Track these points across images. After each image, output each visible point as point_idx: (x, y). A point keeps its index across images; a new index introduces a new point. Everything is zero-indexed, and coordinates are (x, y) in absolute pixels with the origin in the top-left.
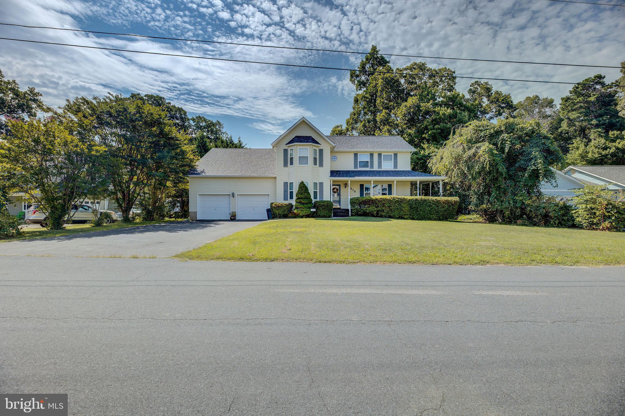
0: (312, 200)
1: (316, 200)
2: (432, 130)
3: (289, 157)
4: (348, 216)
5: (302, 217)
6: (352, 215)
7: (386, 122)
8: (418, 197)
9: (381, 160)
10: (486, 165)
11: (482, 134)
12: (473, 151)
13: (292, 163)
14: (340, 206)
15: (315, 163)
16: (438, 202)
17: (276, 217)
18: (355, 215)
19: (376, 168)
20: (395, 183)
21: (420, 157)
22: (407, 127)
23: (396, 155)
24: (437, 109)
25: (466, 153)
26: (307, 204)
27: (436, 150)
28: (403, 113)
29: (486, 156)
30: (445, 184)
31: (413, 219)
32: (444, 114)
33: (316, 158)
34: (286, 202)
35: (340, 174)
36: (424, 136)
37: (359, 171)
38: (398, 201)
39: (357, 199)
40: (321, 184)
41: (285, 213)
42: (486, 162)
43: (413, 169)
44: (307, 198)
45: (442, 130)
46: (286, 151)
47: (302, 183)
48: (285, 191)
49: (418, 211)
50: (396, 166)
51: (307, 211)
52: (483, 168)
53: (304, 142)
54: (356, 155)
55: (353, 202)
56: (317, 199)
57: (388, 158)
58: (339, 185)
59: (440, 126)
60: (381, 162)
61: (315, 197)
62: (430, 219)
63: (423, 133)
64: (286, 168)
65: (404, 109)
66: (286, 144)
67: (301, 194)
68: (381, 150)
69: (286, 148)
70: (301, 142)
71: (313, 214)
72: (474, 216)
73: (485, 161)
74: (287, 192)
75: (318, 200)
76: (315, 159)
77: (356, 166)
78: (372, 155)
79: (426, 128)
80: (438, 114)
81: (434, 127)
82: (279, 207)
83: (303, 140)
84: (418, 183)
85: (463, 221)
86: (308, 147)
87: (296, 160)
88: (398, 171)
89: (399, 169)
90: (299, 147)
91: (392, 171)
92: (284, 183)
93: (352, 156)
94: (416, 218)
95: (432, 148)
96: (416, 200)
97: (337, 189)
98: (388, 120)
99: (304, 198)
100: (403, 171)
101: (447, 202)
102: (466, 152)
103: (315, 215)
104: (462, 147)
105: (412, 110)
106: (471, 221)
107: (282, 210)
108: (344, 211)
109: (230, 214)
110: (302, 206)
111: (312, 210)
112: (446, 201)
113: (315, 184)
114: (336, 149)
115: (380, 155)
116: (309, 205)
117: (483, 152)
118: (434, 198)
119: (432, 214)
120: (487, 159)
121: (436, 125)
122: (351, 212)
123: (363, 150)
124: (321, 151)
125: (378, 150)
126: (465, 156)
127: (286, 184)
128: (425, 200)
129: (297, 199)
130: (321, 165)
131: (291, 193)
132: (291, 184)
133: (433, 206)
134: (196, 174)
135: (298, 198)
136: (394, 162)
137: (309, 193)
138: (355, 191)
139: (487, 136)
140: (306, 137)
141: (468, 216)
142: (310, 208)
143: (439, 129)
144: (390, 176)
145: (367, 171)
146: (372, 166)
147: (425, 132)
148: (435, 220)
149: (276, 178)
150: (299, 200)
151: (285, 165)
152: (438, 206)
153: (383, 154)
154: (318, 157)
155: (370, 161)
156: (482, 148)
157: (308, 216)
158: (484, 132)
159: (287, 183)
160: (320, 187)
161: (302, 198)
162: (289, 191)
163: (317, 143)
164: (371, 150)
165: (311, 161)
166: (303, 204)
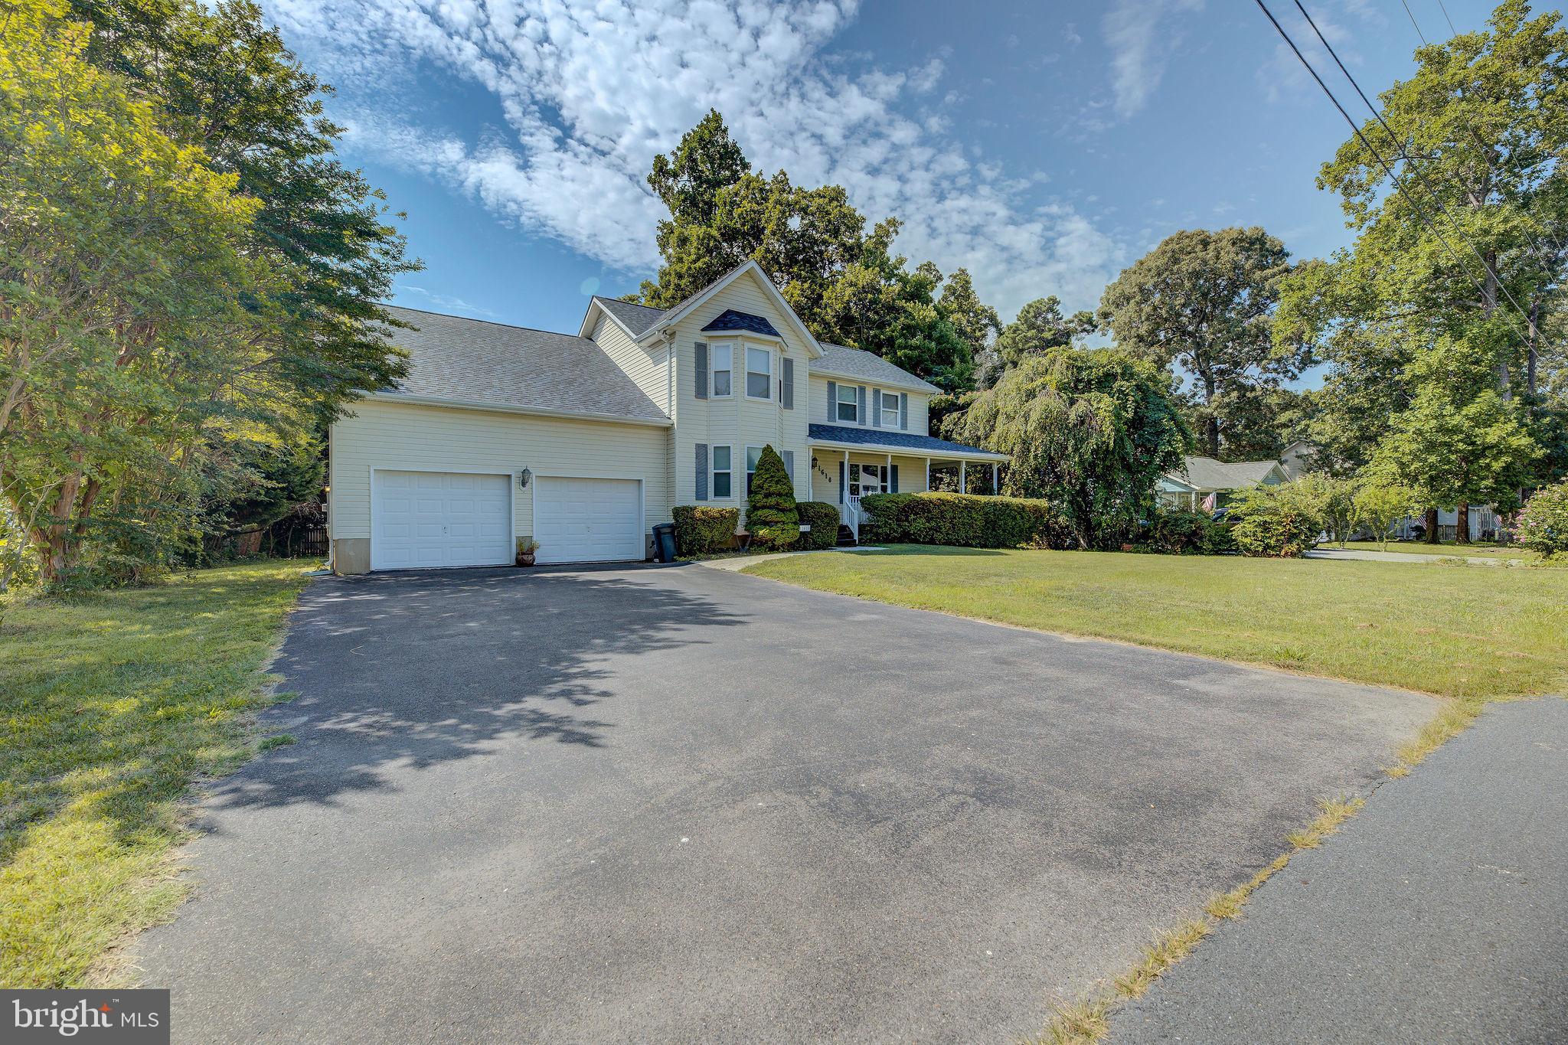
3: (710, 369)
4: (853, 543)
9: (879, 405)
13: (719, 390)
19: (869, 425)
23: (904, 396)
26: (791, 510)
33: (780, 383)
37: (837, 428)
40: (789, 456)
44: (791, 495)
46: (701, 350)
47: (770, 449)
48: (701, 472)
50: (904, 425)
51: (794, 533)
53: (764, 332)
54: (831, 385)
57: (890, 402)
60: (880, 410)
64: (701, 402)
66: (703, 330)
68: (878, 380)
69: (702, 338)
70: (755, 330)
71: (802, 541)
74: (707, 473)
77: (831, 417)
78: (862, 390)
82: (714, 520)
83: (755, 326)
84: (964, 466)
86: (768, 348)
87: (739, 384)
90: (748, 345)
92: (698, 446)
93: (825, 388)
99: (787, 494)
111: (803, 528)
113: (787, 454)
115: (877, 392)
123: (845, 374)
124: (790, 365)
125: (873, 379)
127: (701, 450)
130: (788, 403)
131: (723, 478)
132: (723, 452)
136: (902, 414)
138: (830, 480)
142: (798, 522)
145: (854, 430)
146: (863, 421)
149: (670, 429)
151: (701, 393)
153: (883, 391)
154: (783, 379)
155: (860, 406)
157: (792, 547)
159: (705, 446)
162: (714, 471)
163: (783, 340)
164: (861, 377)
166: (784, 510)
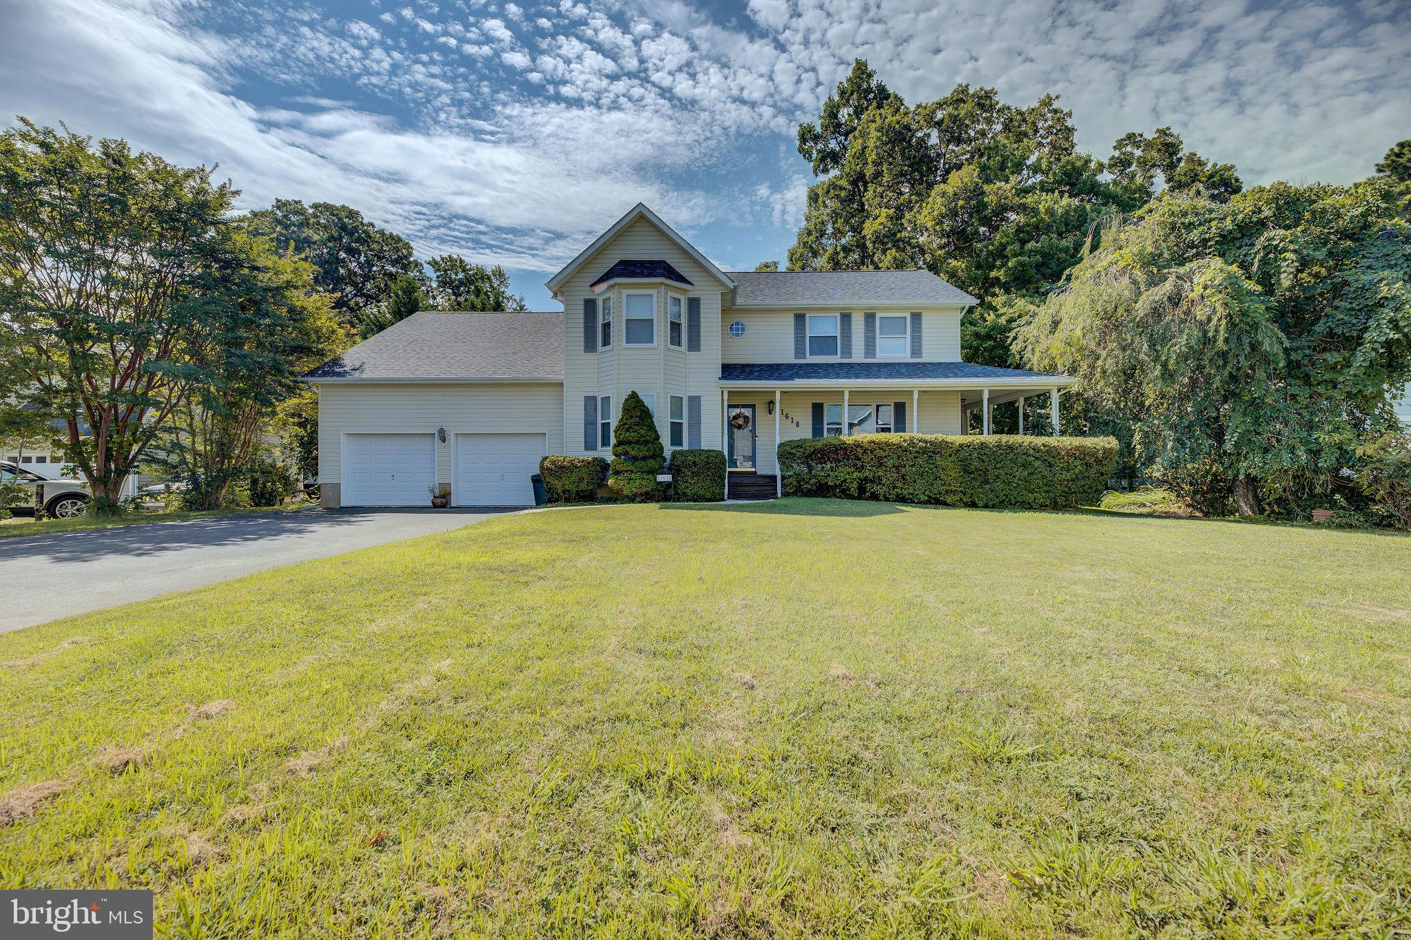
0: (662, 448)
1: (678, 448)
2: (1016, 256)
3: (600, 321)
4: (774, 495)
5: (632, 499)
6: (785, 495)
7: (889, 239)
8: (989, 438)
9: (874, 332)
10: (1216, 331)
11: (1195, 235)
12: (1168, 287)
13: (606, 342)
14: (754, 465)
15: (676, 340)
16: (1052, 452)
17: (557, 501)
18: (794, 494)
19: (858, 356)
20: (916, 396)
21: (983, 331)
22: (948, 253)
23: (916, 317)
24: (1029, 200)
25: (1143, 297)
26: (644, 458)
27: (1032, 307)
28: (936, 213)
29: (1217, 300)
30: (1067, 401)
31: (973, 505)
32: (1050, 212)
33: (679, 325)
34: (590, 455)
35: (751, 372)
36: (993, 274)
37: (808, 365)
38: (924, 451)
39: (799, 444)
40: (695, 401)
41: (583, 486)
42: (1215, 321)
43: (968, 359)
44: (647, 442)
45: (1046, 256)
46: (590, 305)
47: (634, 395)
48: (589, 423)
49: (987, 482)
50: (916, 350)
51: (644, 482)
52: (1207, 341)
53: (642, 275)
54: (800, 318)
55: (787, 453)
56: (681, 444)
57: (894, 325)
58: (753, 407)
59: (1039, 245)
60: (874, 338)
61: (676, 438)
62: (1027, 506)
63: (992, 267)
64: (591, 356)
65: (939, 200)
66: (591, 285)
67: (628, 430)
68: (873, 302)
69: (590, 295)
70: (633, 274)
71: (665, 491)
72: (1157, 497)
73: (1209, 319)
74: (595, 424)
75: (685, 447)
76: (675, 327)
77: (799, 351)
78: (846, 318)
79: (1001, 253)
80: (1035, 211)
81: (1022, 248)
82: (560, 469)
83: (638, 271)
84: (986, 396)
85: (1115, 509)
86: (653, 292)
87: (618, 333)
88: (924, 364)
89: (928, 356)
90: (626, 292)
91: (906, 365)
92: (587, 399)
93: (790, 321)
94: (981, 504)
95: (1021, 303)
96: (983, 445)
97: (746, 418)
98: (895, 235)
99: (637, 442)
100: (940, 364)
101: (1082, 454)
102: (1140, 293)
103: (671, 492)
104: (1125, 281)
105: (961, 203)
106: (1144, 510)
107: (574, 477)
108: (762, 481)
109: (432, 491)
110: (628, 466)
111: (661, 478)
112: (1077, 448)
113: (677, 402)
114: (740, 301)
115: (870, 318)
116: (652, 463)
117: (1205, 288)
118: (1039, 441)
119: (1032, 491)
120: (1220, 310)
121: (1028, 241)
122: (783, 486)
123: (820, 303)
124: (694, 304)
125: (866, 302)
126: (1142, 308)
127: (590, 402)
128: (1011, 448)
129: (615, 446)
130: (694, 345)
131: (606, 426)
132: (606, 400)
133: (1037, 464)
134: (339, 374)
135: (620, 443)
136: (913, 338)
137: (652, 427)
138: (798, 424)
139: (1209, 240)
140: (651, 262)
141: (1133, 497)
142: (653, 472)
143: (1036, 252)
144: (901, 375)
145: (832, 365)
146: (847, 351)
147: (998, 263)
148: (1042, 508)
149: (562, 384)
150: (620, 449)
151: (590, 346)
152: (1050, 465)
153: (878, 315)
154: (684, 321)
155: (842, 337)
156: (1199, 280)
157: (647, 497)
158: (1201, 229)
159: (594, 398)
160: (690, 409)
161: (630, 443)
162: (600, 422)
163: (681, 279)
164: (845, 302)
165: (661, 332)
166: (635, 459)
